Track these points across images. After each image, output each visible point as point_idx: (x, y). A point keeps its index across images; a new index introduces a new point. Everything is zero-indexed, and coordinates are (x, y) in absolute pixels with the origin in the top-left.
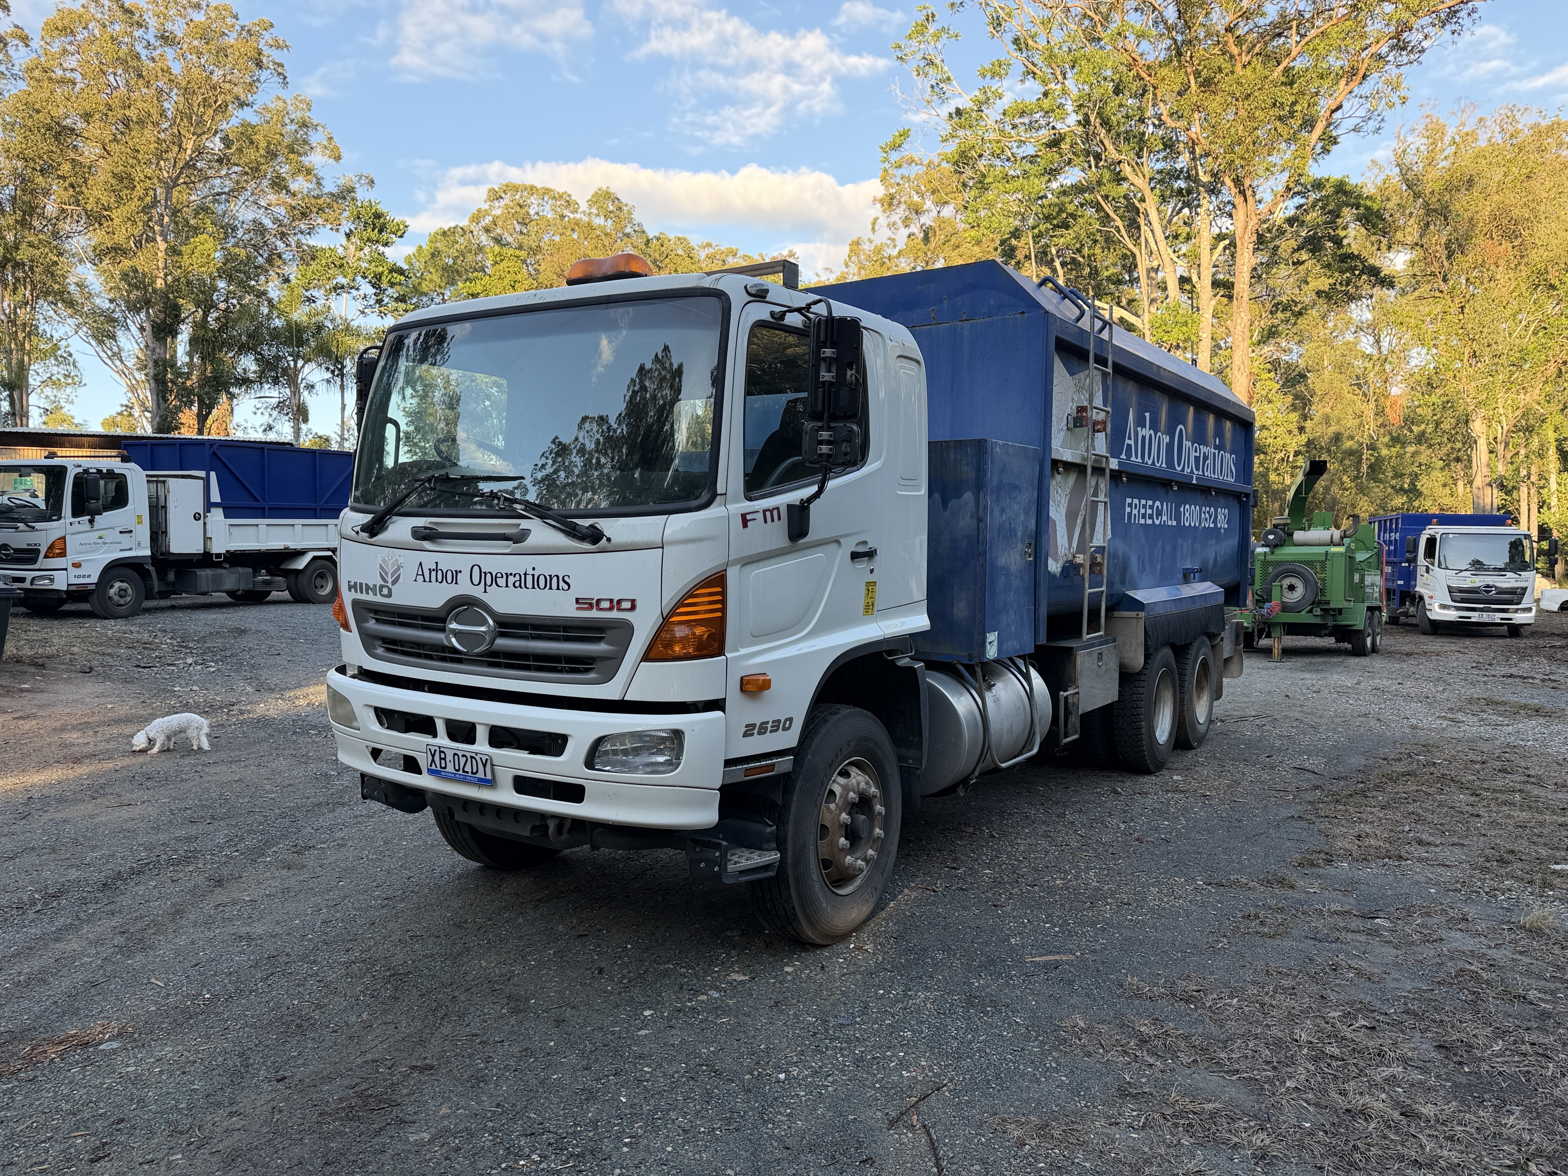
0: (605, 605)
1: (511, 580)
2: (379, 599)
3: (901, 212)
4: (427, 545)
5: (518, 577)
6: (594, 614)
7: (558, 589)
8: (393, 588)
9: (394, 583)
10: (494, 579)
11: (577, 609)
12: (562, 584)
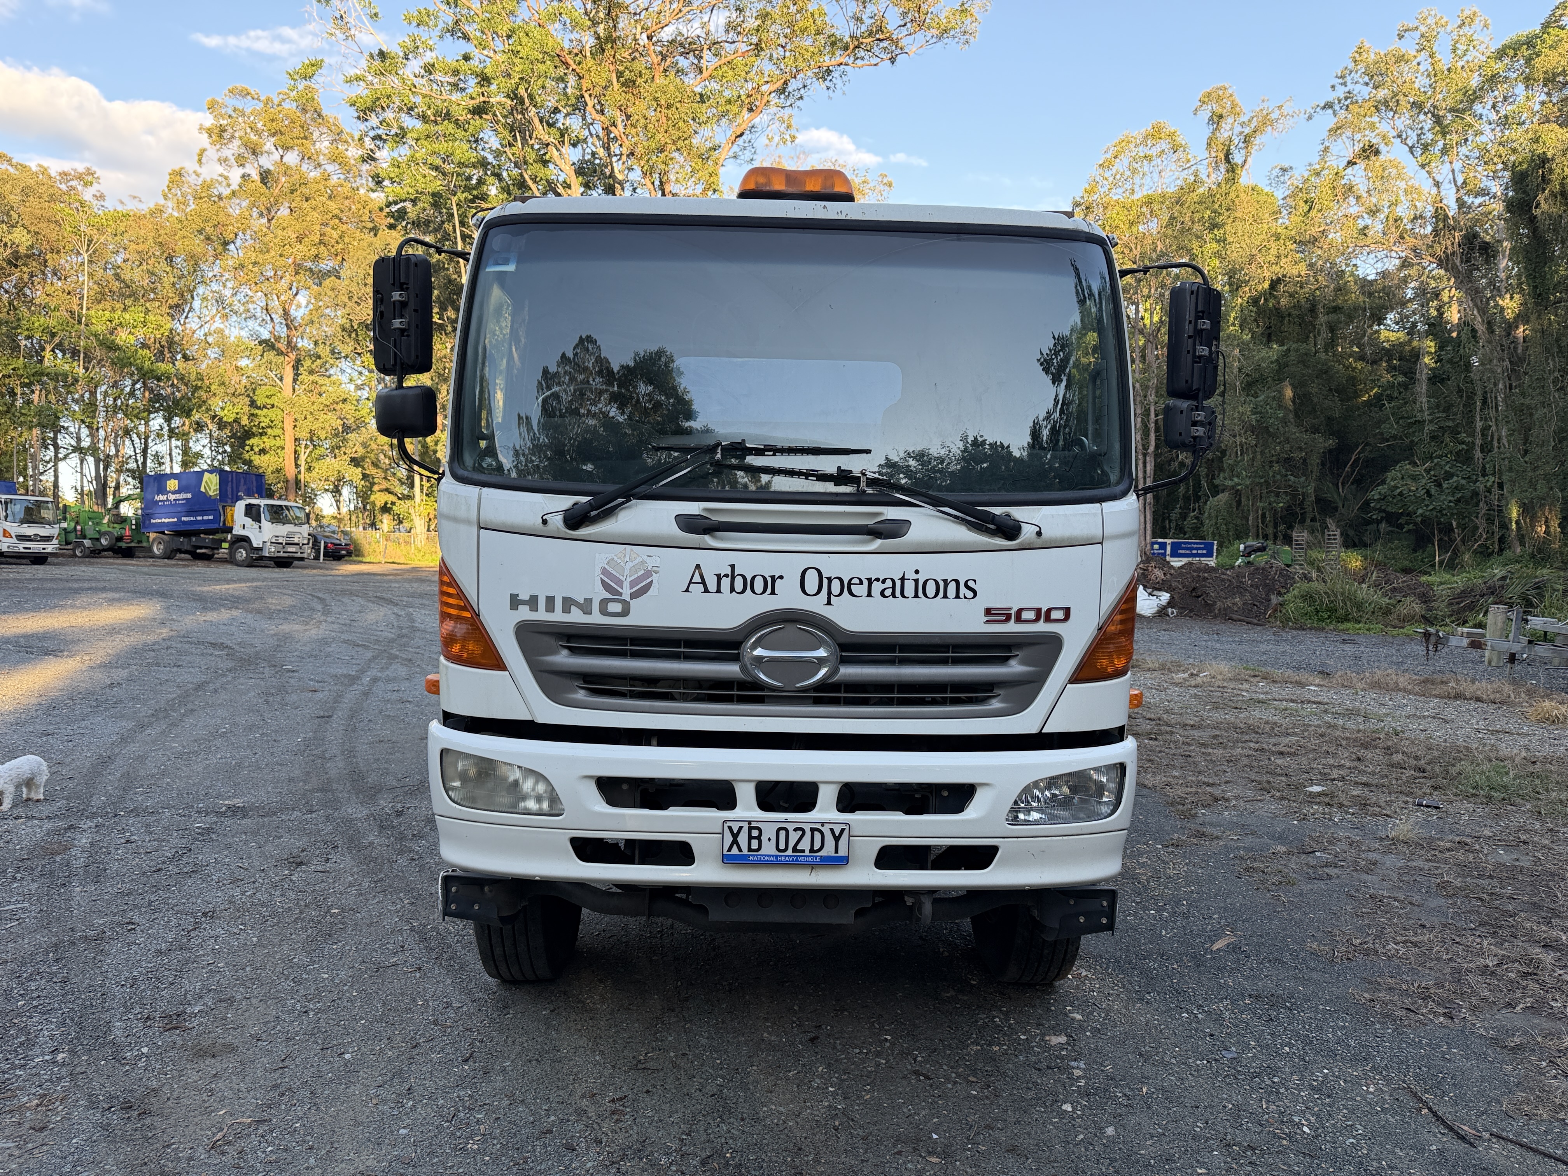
0: (1031, 615)
1: (877, 587)
2: (596, 618)
3: (233, 148)
4: (708, 540)
5: (889, 583)
6: (1012, 627)
7: (957, 596)
8: (634, 603)
9: (634, 596)
10: (847, 587)
11: (988, 622)
12: (963, 590)
